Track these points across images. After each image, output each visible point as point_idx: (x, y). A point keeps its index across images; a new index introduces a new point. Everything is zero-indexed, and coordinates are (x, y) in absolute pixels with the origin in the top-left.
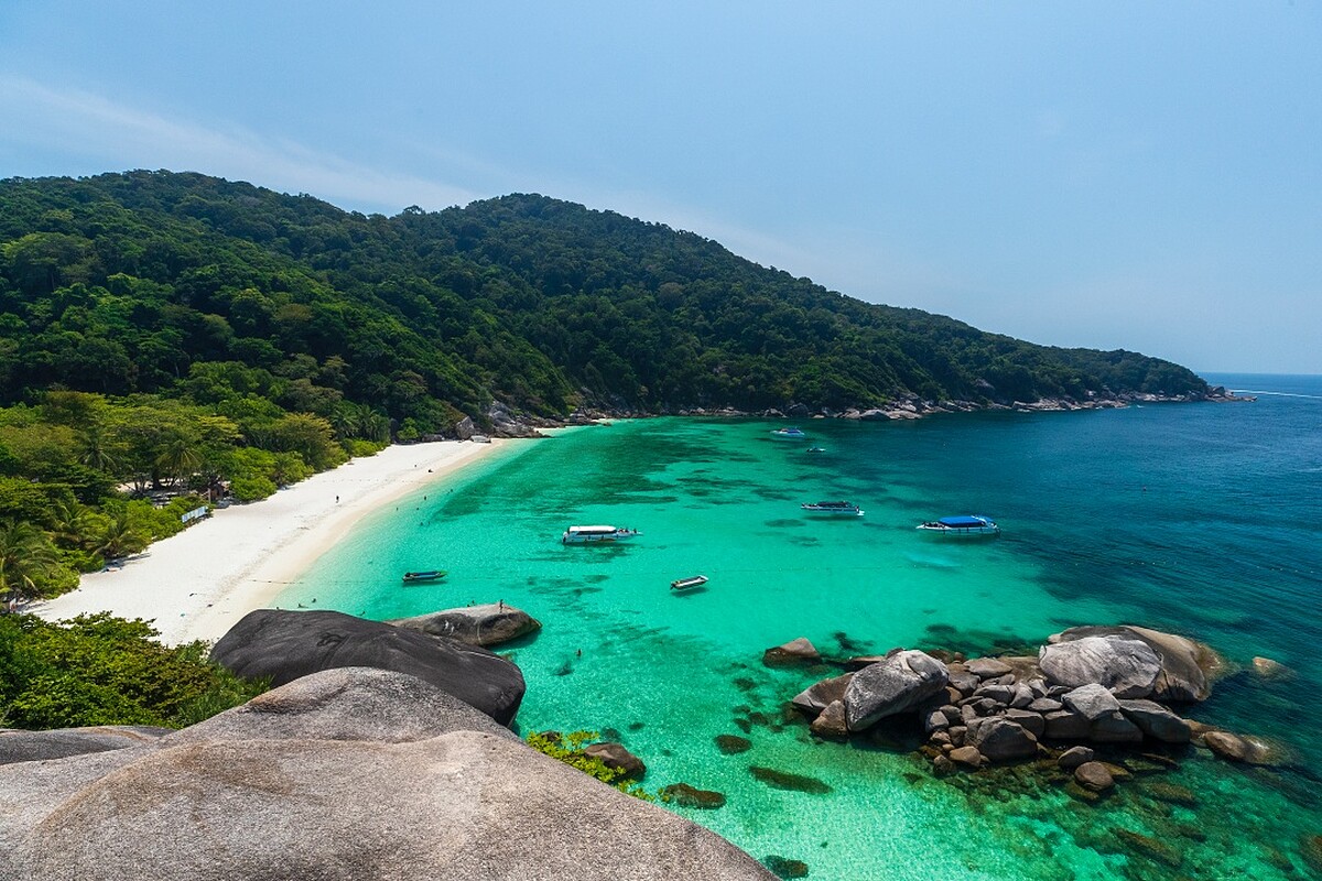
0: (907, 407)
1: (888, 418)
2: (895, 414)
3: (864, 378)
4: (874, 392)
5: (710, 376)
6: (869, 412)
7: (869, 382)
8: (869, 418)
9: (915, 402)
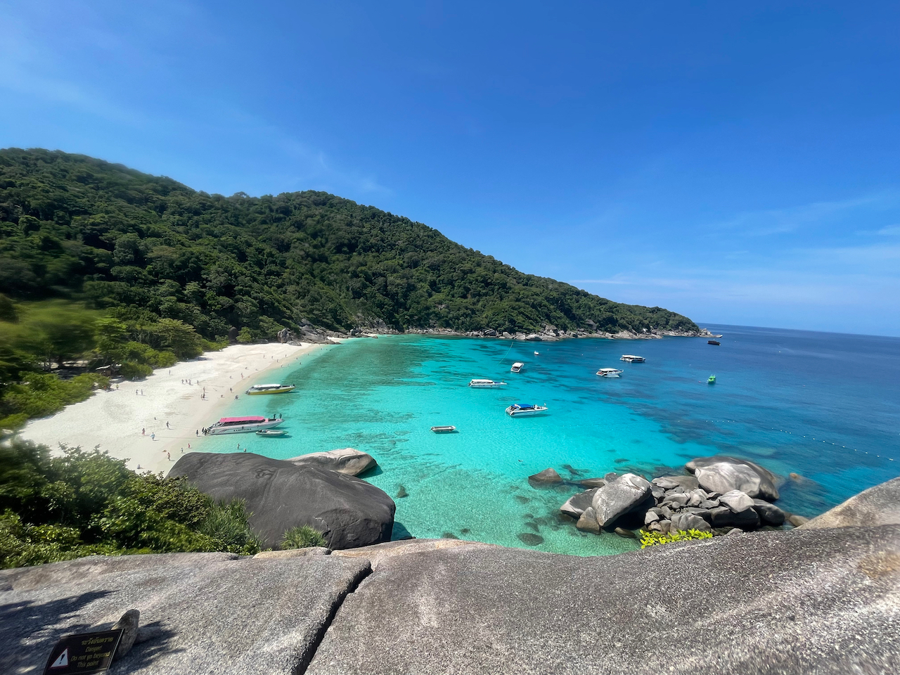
0: (551, 334)
1: (540, 340)
2: (544, 337)
3: (527, 316)
4: (532, 324)
5: (437, 310)
6: (531, 336)
7: (530, 318)
8: (532, 340)
9: (555, 331)
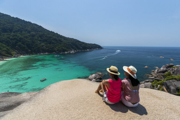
2: (71, 52)
4: (68, 49)
5: (42, 48)
6: (68, 52)
9: (74, 50)
